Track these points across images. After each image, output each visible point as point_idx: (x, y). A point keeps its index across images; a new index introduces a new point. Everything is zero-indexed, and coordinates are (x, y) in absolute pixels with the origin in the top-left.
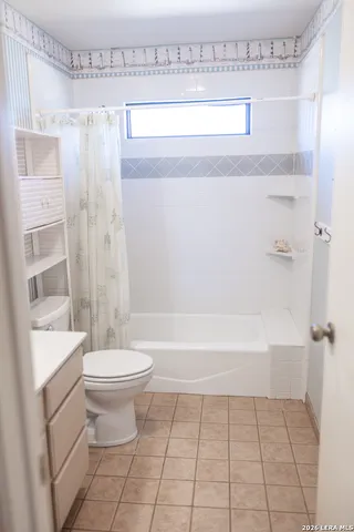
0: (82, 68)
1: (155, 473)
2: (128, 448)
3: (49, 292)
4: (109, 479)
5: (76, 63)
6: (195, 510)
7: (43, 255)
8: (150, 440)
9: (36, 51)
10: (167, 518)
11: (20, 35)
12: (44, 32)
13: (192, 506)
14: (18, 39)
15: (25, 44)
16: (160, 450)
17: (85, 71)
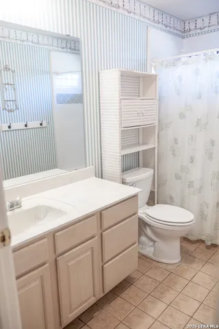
0: (190, 30)
1: (179, 287)
2: (170, 267)
3: (146, 165)
4: (151, 279)
5: (187, 28)
6: (192, 319)
7: (144, 144)
8: (186, 267)
9: (156, 25)
10: (171, 316)
11: (144, 17)
12: (162, 12)
13: (192, 317)
14: (142, 19)
15: (147, 21)
16: (188, 276)
17: (192, 32)
